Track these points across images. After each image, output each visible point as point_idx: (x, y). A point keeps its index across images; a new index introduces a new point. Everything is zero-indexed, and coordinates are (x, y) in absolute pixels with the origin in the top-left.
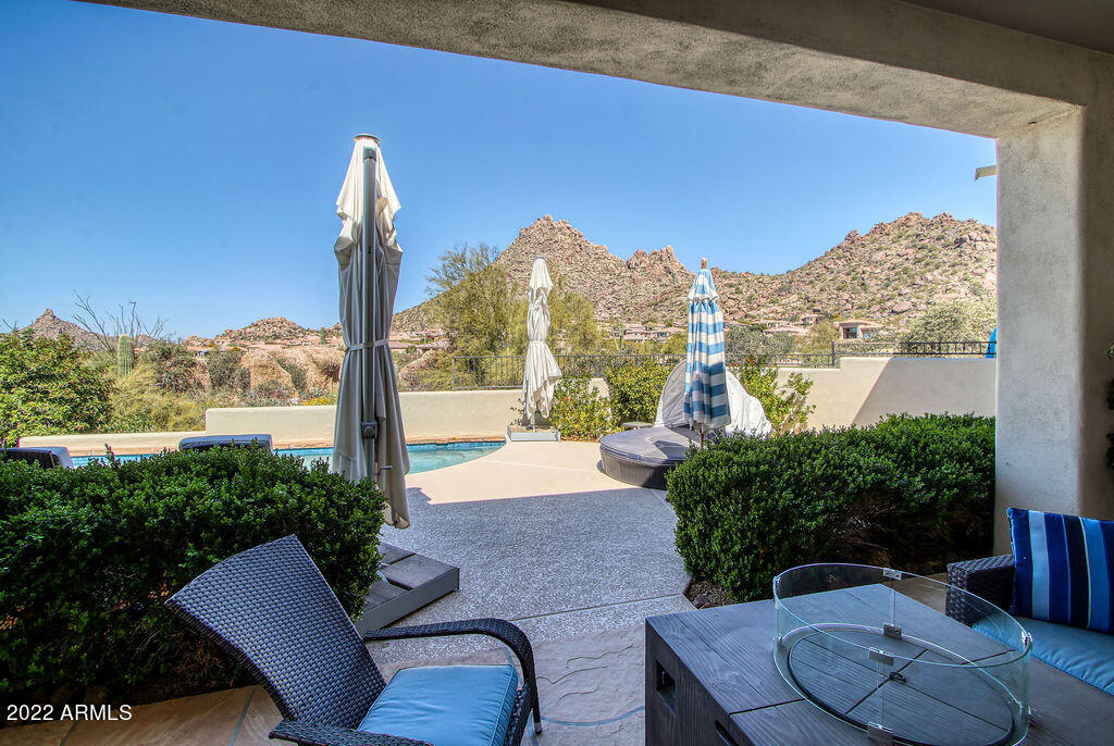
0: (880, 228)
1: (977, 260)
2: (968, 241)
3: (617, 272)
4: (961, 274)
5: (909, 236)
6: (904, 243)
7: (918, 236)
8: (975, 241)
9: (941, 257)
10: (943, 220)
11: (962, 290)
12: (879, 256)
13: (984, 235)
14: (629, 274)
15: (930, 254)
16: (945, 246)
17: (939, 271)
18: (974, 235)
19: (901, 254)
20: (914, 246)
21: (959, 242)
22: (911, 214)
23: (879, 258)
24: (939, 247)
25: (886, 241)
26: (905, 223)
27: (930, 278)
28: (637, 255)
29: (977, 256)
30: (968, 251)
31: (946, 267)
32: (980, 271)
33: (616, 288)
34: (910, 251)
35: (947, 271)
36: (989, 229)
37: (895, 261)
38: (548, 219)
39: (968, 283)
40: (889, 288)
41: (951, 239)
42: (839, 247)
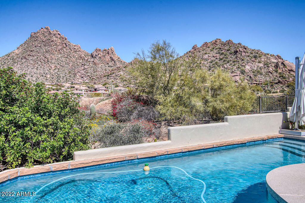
0: (206, 44)
1: (243, 60)
2: (239, 52)
3: (86, 59)
4: (237, 65)
5: (217, 49)
6: (215, 51)
7: (220, 48)
8: (242, 52)
9: (230, 58)
10: (229, 42)
11: (238, 72)
12: (206, 56)
13: (244, 50)
14: (92, 60)
15: (225, 57)
16: (231, 54)
17: (229, 64)
18: (241, 49)
19: (214, 56)
20: (219, 53)
21: (236, 52)
22: (217, 39)
23: (206, 58)
24: (228, 54)
25: (208, 50)
26: (215, 43)
27: (226, 67)
28: (97, 50)
29: (243, 58)
30: (239, 56)
31: (231, 63)
32: (244, 64)
33: (86, 67)
34: (218, 55)
35: (232, 64)
36: (246, 47)
37: (212, 59)
38: (47, 29)
39: (240, 69)
40: (211, 71)
41: (233, 51)
42: (190, 52)
